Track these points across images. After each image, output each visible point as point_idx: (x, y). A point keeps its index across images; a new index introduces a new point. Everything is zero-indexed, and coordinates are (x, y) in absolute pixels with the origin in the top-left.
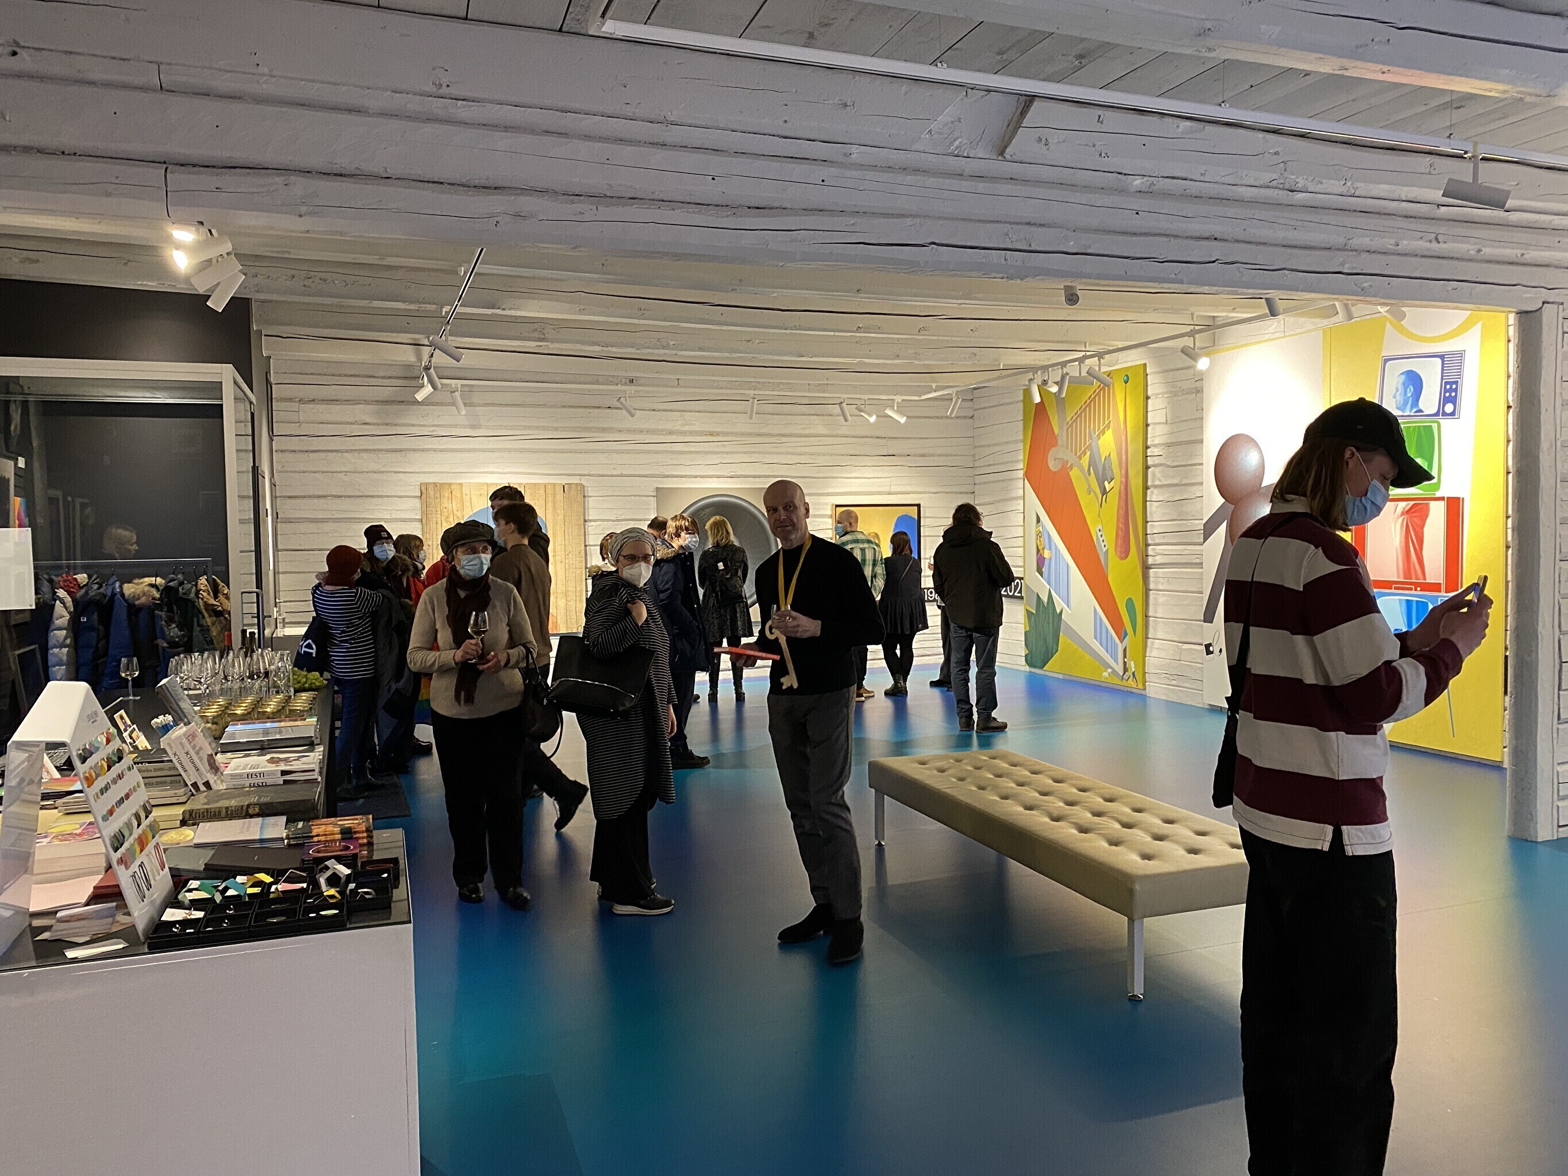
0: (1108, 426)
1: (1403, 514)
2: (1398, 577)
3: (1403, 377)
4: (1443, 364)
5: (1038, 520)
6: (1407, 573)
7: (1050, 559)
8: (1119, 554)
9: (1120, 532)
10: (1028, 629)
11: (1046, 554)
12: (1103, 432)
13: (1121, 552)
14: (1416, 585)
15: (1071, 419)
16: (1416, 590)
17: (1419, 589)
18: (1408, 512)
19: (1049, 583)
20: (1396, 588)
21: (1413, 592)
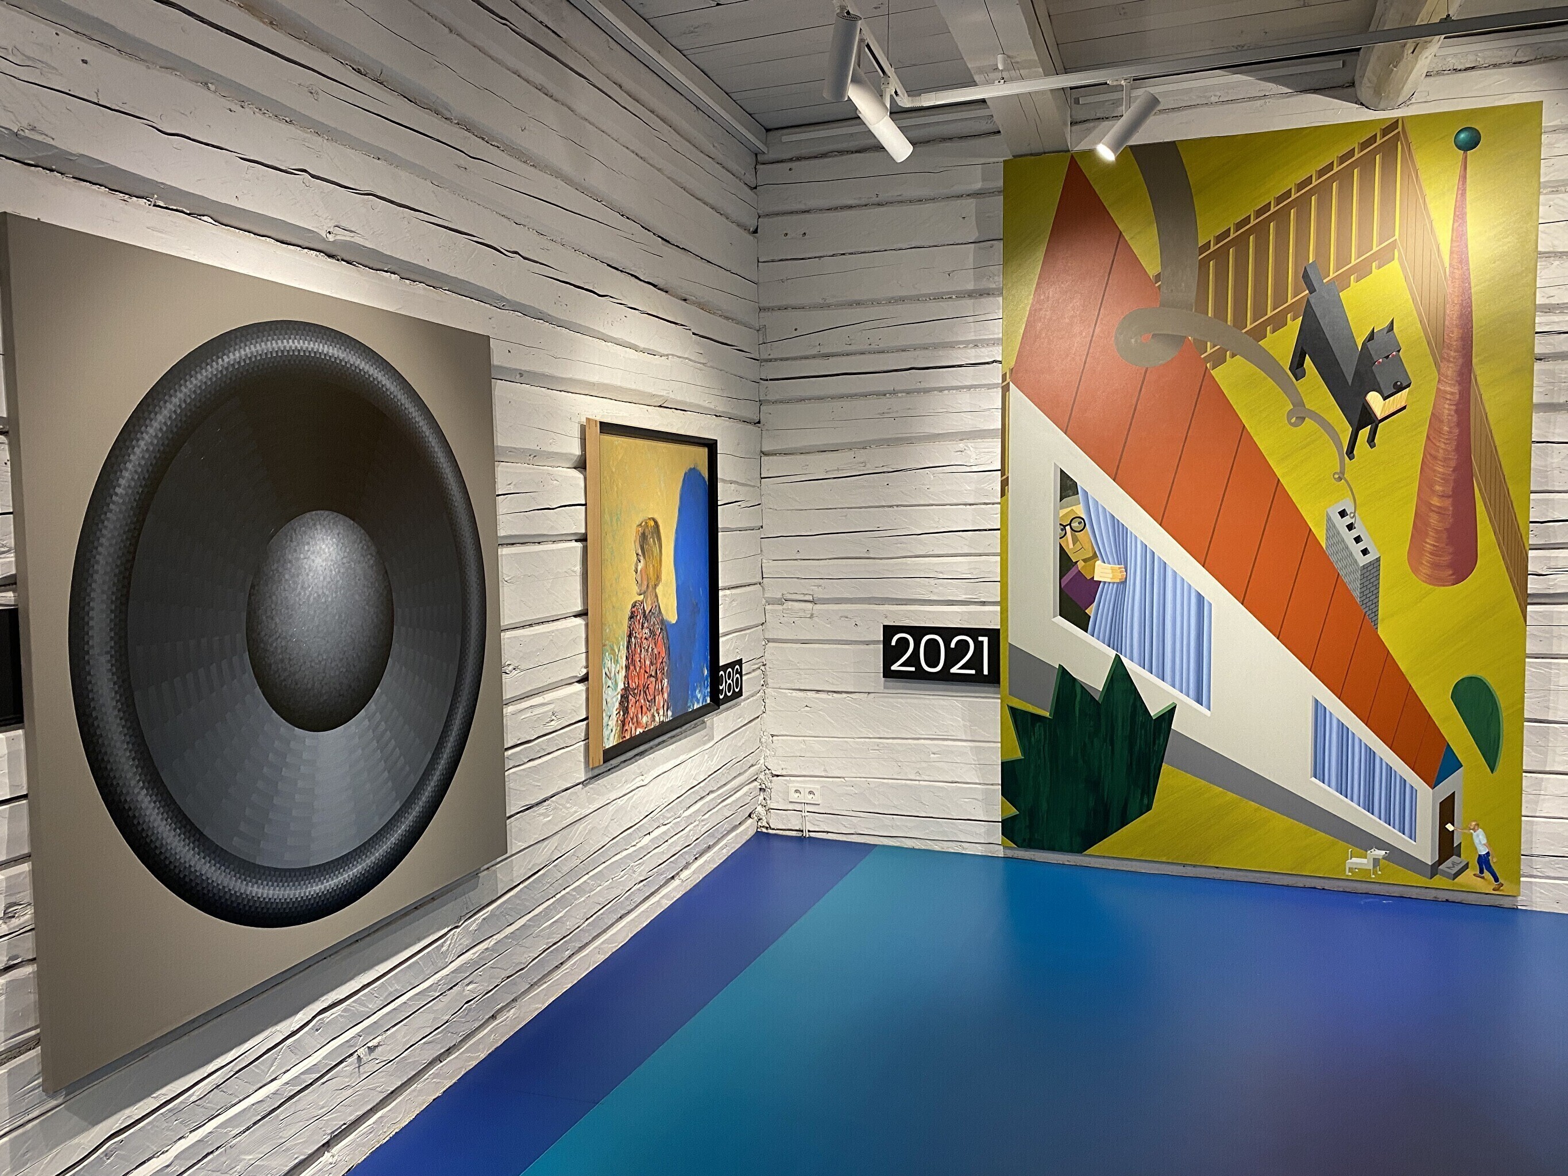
0: (1384, 257)
5: (1068, 487)
7: (1124, 582)
8: (1425, 570)
9: (1434, 519)
10: (1018, 755)
11: (1103, 572)
12: (1362, 271)
13: (1435, 566)
15: (1219, 239)
19: (1114, 640)
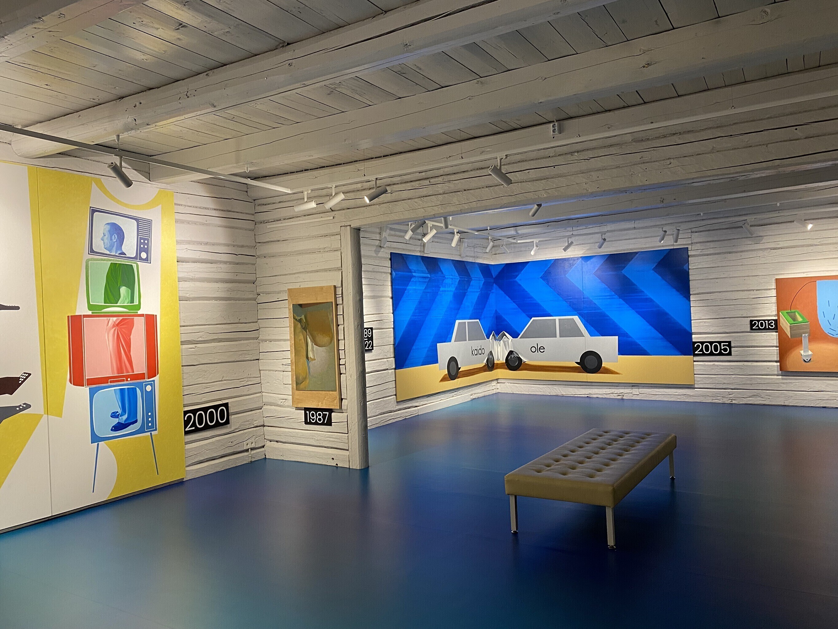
1: (114, 326)
2: (113, 373)
3: (108, 227)
4: (138, 225)
6: (120, 369)
14: (127, 377)
16: (127, 380)
17: (129, 379)
18: (117, 325)
20: (111, 382)
21: (125, 382)
